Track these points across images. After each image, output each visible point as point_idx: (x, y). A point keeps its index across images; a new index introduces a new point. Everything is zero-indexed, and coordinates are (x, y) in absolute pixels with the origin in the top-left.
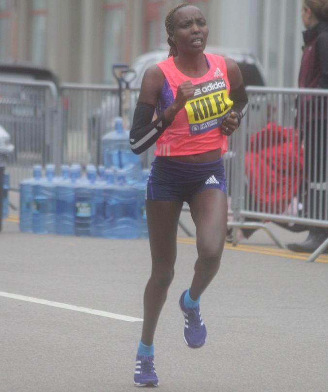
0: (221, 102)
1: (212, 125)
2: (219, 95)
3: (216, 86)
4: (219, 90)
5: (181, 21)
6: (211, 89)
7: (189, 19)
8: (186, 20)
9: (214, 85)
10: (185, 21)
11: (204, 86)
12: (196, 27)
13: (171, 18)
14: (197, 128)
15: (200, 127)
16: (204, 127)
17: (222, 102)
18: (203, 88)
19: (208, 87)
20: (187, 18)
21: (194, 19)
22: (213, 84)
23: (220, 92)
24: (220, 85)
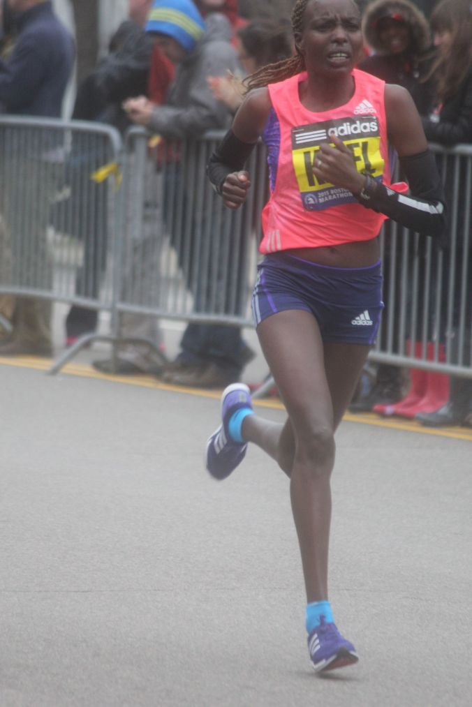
0: (358, 159)
1: (342, 195)
2: (357, 145)
3: (355, 129)
4: (361, 135)
5: (317, 18)
6: (346, 133)
7: (331, 16)
8: (325, 17)
9: (354, 126)
10: (324, 19)
11: (333, 127)
12: (340, 33)
13: (301, 10)
14: (314, 200)
15: (318, 198)
16: (326, 199)
17: (362, 158)
18: (331, 130)
19: (340, 128)
20: (328, 14)
21: (339, 19)
22: (350, 125)
23: (360, 141)
24: (365, 128)
